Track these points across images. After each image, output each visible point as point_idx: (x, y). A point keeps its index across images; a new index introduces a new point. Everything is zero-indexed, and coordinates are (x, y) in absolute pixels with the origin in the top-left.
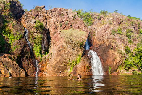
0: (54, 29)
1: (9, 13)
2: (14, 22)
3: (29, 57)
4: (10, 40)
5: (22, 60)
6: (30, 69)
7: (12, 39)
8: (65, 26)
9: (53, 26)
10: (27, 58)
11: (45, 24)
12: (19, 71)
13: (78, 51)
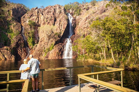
0: (43, 24)
1: (12, 18)
2: (15, 23)
3: (23, 47)
4: (11, 36)
5: (18, 49)
6: (23, 54)
7: (13, 36)
8: (49, 22)
9: (43, 22)
10: (21, 47)
11: (37, 21)
12: (11, 57)
13: (52, 41)
